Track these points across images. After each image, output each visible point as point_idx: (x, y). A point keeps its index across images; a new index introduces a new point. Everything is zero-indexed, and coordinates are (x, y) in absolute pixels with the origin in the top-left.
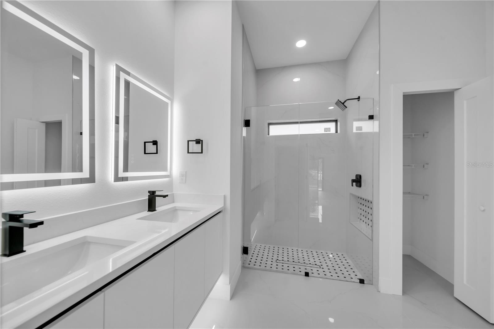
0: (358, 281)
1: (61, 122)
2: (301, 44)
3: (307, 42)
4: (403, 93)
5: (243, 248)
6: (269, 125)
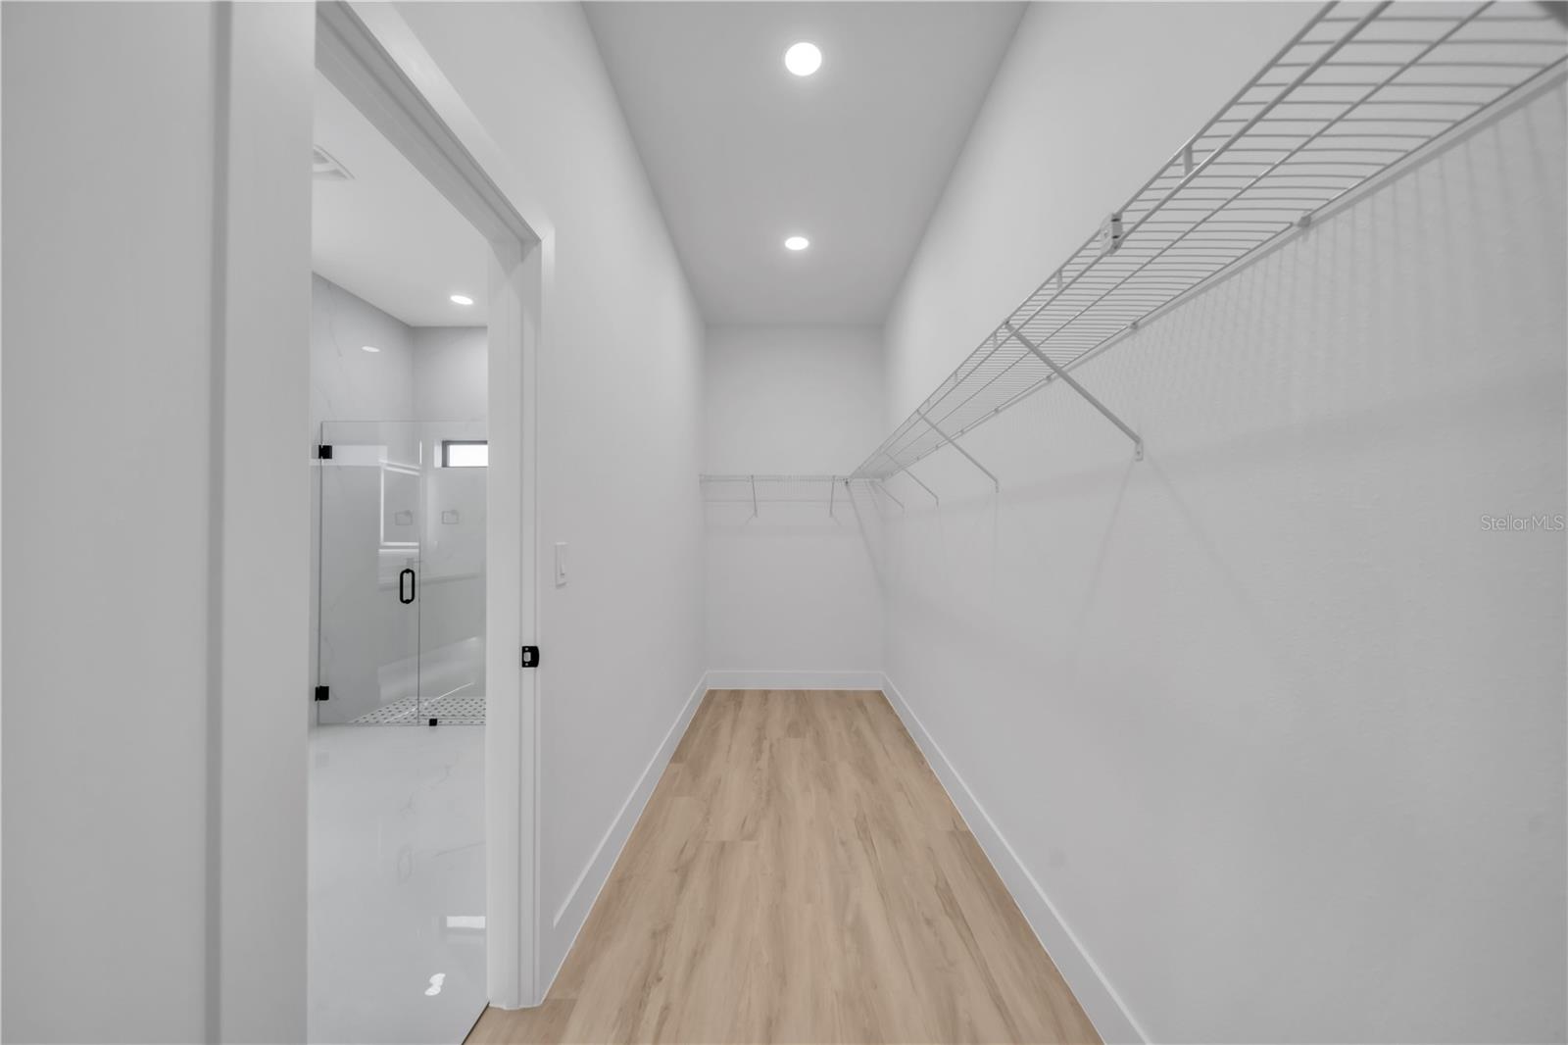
5: (317, 689)
6: (446, 444)
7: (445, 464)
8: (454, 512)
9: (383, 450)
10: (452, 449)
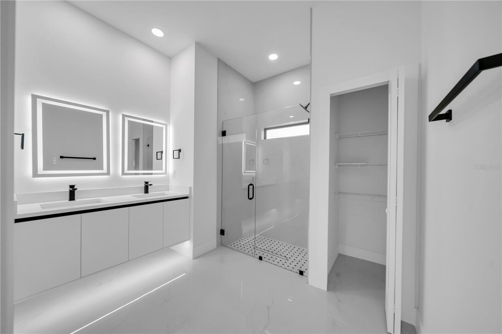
0: (299, 272)
1: (139, 139)
2: (273, 57)
3: (278, 55)
4: (331, 94)
5: (221, 230)
6: (266, 130)
7: (265, 138)
8: (267, 159)
9: (244, 136)
10: (268, 131)
